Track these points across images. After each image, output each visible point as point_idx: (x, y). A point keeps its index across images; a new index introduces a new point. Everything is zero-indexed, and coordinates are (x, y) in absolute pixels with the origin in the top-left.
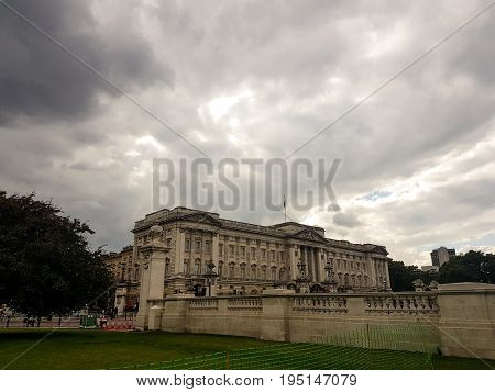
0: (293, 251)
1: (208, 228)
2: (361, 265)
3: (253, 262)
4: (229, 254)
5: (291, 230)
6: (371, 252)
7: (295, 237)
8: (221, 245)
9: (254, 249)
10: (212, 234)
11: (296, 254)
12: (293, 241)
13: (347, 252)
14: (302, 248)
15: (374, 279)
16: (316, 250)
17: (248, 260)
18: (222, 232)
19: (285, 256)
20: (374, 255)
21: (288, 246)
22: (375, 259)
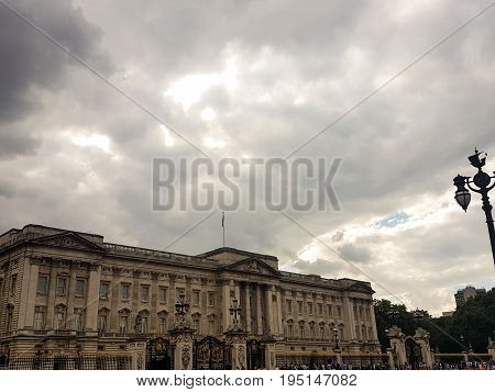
0: (227, 289)
1: (82, 257)
2: (335, 310)
3: (160, 308)
4: (120, 298)
5: (225, 259)
6: (348, 290)
7: (231, 269)
8: (105, 284)
9: (164, 289)
10: (89, 266)
11: (232, 294)
12: (227, 276)
13: (314, 290)
14: (242, 285)
15: (353, 329)
16: (265, 288)
17: (154, 304)
18: (110, 263)
19: (215, 297)
20: (353, 295)
21: (221, 283)
22: (355, 299)
